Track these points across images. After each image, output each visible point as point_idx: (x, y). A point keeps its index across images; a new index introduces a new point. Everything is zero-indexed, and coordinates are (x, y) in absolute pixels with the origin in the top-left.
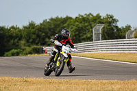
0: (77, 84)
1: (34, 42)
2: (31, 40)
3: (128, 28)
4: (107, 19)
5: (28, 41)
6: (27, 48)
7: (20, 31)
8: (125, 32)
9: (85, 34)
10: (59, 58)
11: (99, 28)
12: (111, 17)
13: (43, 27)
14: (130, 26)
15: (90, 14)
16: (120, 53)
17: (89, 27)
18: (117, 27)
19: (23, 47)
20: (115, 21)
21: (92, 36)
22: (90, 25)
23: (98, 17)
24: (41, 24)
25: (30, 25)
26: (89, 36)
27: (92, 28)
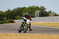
0: (28, 36)
1: (10, 18)
2: (9, 17)
3: (50, 12)
4: (41, 8)
5: (7, 18)
6: (7, 20)
7: (4, 13)
8: (49, 14)
9: (32, 14)
10: (25, 25)
11: (38, 12)
12: (43, 7)
13: (14, 11)
14: (51, 11)
15: (34, 6)
16: (47, 23)
17: (34, 12)
18: (45, 11)
19: (5, 20)
20: (45, 9)
21: (35, 15)
22: (34, 10)
23: (37, 7)
24: (13, 10)
25: (8, 10)
26: (33, 15)
27: (35, 12)
